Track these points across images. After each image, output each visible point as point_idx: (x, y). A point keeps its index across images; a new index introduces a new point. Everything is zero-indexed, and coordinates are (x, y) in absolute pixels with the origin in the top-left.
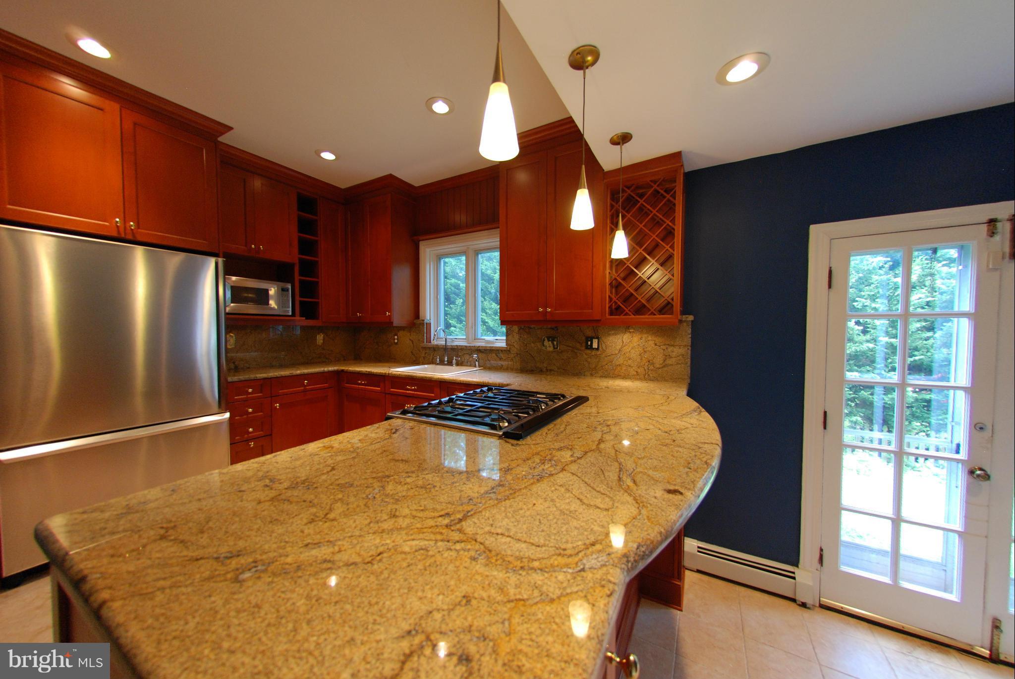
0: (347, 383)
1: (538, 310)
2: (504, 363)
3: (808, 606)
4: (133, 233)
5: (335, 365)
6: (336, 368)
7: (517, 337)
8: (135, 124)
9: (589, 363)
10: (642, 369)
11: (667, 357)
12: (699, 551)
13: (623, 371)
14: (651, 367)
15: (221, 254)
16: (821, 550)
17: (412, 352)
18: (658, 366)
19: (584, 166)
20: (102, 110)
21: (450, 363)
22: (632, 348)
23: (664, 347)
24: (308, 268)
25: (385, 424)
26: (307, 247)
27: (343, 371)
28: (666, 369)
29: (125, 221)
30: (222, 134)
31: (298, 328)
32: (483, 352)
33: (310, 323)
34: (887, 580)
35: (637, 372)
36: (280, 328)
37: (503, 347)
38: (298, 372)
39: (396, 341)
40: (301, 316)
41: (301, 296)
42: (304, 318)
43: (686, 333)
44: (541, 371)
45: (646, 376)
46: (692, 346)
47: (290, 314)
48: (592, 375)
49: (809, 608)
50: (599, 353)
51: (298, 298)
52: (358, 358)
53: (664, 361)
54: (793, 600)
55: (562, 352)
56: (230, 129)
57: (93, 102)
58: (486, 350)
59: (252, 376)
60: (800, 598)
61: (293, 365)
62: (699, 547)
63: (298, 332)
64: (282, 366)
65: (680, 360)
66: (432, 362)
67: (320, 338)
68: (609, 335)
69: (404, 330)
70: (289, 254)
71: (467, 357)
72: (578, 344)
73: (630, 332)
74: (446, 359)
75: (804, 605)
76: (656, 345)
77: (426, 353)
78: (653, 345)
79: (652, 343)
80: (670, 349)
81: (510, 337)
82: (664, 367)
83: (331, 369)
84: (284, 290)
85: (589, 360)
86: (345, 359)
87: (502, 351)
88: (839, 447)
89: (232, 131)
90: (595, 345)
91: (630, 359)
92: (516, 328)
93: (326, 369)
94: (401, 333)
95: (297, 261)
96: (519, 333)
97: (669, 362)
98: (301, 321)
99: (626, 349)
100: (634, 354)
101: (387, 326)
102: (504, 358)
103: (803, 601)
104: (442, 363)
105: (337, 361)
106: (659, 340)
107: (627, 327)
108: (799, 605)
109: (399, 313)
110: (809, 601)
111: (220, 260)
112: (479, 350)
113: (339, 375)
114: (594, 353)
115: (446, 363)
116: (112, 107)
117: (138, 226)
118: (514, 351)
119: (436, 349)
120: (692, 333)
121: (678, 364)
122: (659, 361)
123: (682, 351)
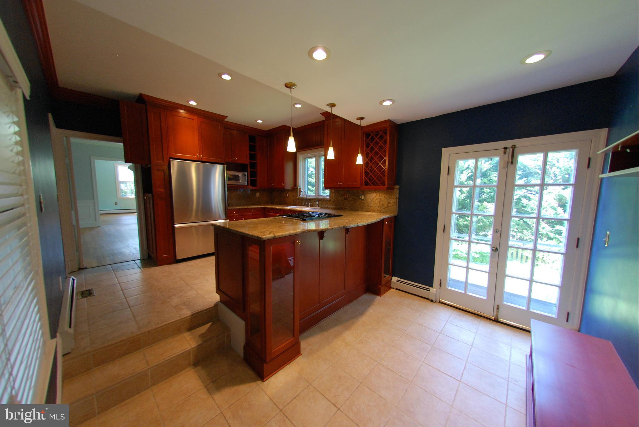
0: (268, 212)
1: (337, 183)
2: (329, 206)
3: (433, 301)
4: (201, 159)
5: (264, 205)
6: (263, 206)
7: (333, 194)
8: (201, 122)
9: (360, 205)
10: (380, 208)
11: (389, 203)
12: (397, 281)
13: (372, 209)
14: (383, 207)
15: (225, 164)
16: (441, 280)
17: (294, 201)
18: (385, 207)
19: (331, 140)
20: (193, 119)
21: (308, 206)
22: (376, 199)
23: (388, 199)
24: (253, 165)
25: (273, 218)
26: (252, 157)
27: (266, 207)
28: (388, 208)
29: (200, 155)
30: (225, 119)
31: (249, 190)
32: (320, 201)
33: (255, 188)
34: (463, 292)
35: (378, 209)
36: (242, 190)
37: (328, 199)
38: (250, 207)
39: (287, 196)
40: (250, 185)
41: (250, 177)
42: (252, 186)
43: (396, 193)
44: (343, 209)
45: (381, 211)
46: (399, 198)
47: (247, 184)
48: (361, 211)
49: (434, 302)
50: (364, 201)
51: (249, 178)
52: (273, 204)
53: (388, 205)
54: (428, 299)
55: (350, 201)
56: (227, 117)
57: (189, 117)
58: (322, 200)
59: (235, 208)
60: (431, 298)
61: (248, 205)
62: (397, 280)
63: (249, 192)
64: (244, 205)
65: (393, 204)
66: (301, 205)
67: (258, 194)
68: (368, 194)
69: (290, 191)
70: (246, 161)
71: (314, 203)
72: (356, 198)
73: (376, 193)
74: (306, 204)
75: (432, 301)
76: (385, 198)
77: (299, 201)
78: (384, 198)
79: (383, 197)
80: (390, 200)
81: (331, 194)
82: (388, 207)
83: (262, 206)
84: (245, 175)
85: (360, 204)
86: (267, 203)
87: (328, 200)
88: (449, 239)
89: (227, 118)
90: (363, 198)
91: (375, 204)
92: (333, 191)
93: (260, 207)
94: (289, 193)
95: (249, 164)
96: (334, 193)
97: (390, 205)
98: (251, 187)
99: (374, 200)
100: (377, 202)
101: (283, 190)
102: (329, 203)
103: (432, 299)
104: (305, 205)
105: (265, 204)
106: (386, 196)
107: (375, 190)
108: (430, 301)
109: (288, 184)
110: (434, 299)
111: (225, 166)
112: (319, 200)
113: (264, 208)
114: (362, 201)
115: (306, 205)
116: (195, 117)
117: (203, 157)
118: (332, 200)
119: (302, 199)
120: (399, 193)
121: (392, 206)
122: (386, 205)
123: (395, 200)
